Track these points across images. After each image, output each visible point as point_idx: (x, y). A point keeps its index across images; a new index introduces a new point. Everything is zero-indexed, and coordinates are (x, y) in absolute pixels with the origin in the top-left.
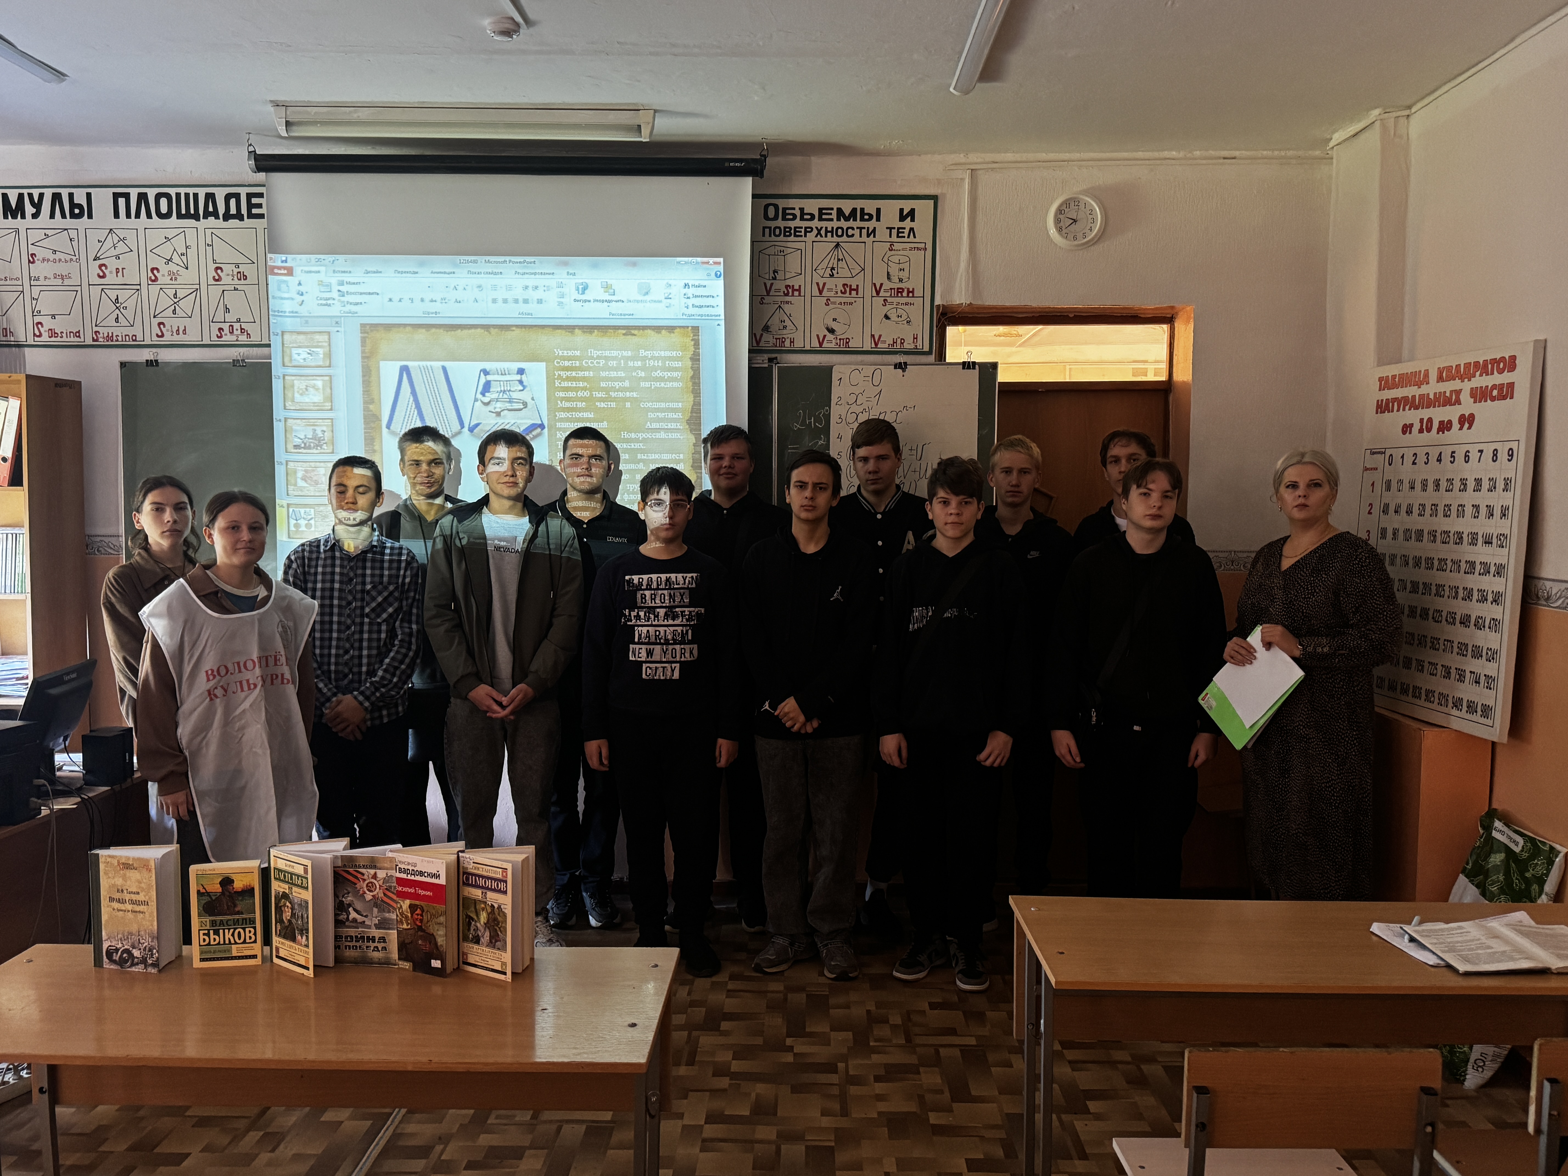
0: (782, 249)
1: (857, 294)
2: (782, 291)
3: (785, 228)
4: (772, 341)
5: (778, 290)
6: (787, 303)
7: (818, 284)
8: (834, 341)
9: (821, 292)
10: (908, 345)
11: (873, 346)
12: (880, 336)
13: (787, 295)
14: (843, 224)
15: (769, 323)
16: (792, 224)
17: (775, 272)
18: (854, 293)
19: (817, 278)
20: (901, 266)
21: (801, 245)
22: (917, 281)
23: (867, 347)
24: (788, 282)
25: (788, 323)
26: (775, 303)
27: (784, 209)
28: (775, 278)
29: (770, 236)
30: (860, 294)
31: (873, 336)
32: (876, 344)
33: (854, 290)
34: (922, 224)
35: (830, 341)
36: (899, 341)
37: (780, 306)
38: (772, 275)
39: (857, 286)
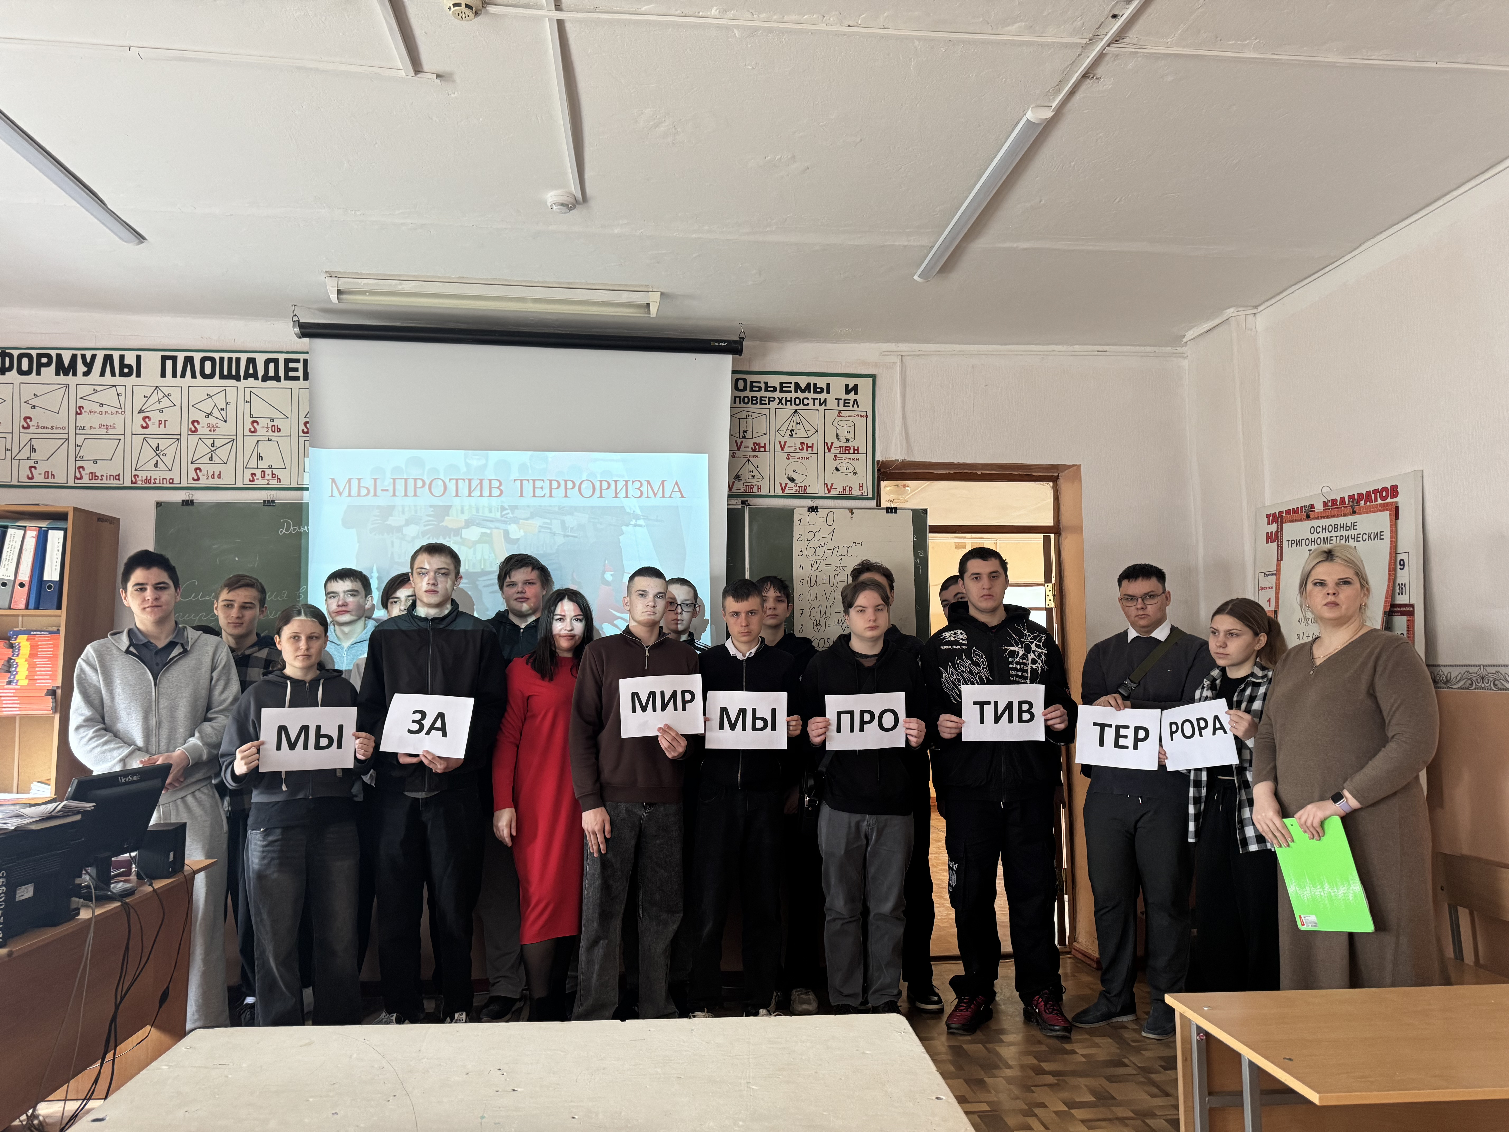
0: (750, 414)
1: (812, 450)
2: (750, 447)
3: (752, 397)
4: (742, 487)
5: (747, 447)
6: (755, 457)
7: (780, 442)
8: (794, 488)
9: (782, 449)
10: (856, 492)
11: (827, 492)
12: (832, 485)
13: (754, 450)
14: (801, 395)
15: (740, 473)
16: (758, 395)
17: (744, 432)
18: (810, 449)
19: (779, 438)
20: (848, 429)
21: (766, 412)
22: (860, 441)
23: (822, 493)
24: (755, 441)
25: (755, 473)
26: (745, 457)
27: (752, 383)
28: (744, 437)
29: (740, 403)
30: (815, 451)
31: (826, 484)
32: (829, 491)
33: (810, 447)
34: (864, 396)
35: (791, 488)
36: (847, 489)
37: (749, 460)
38: (742, 434)
39: (813, 444)
